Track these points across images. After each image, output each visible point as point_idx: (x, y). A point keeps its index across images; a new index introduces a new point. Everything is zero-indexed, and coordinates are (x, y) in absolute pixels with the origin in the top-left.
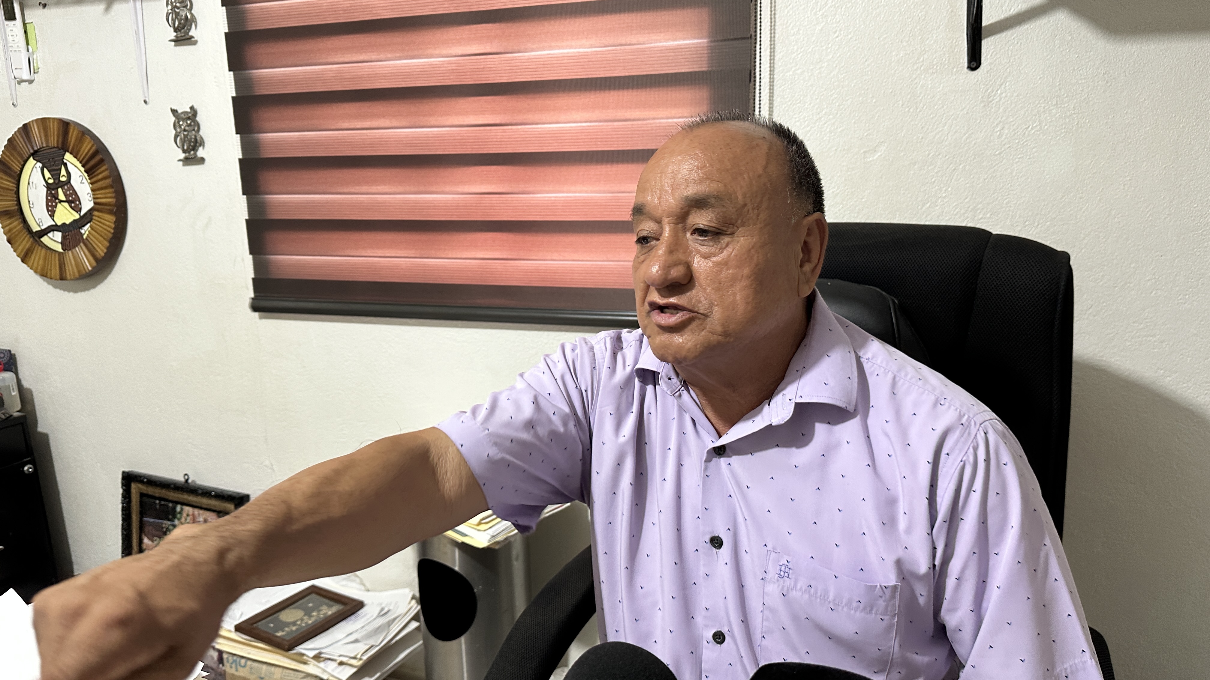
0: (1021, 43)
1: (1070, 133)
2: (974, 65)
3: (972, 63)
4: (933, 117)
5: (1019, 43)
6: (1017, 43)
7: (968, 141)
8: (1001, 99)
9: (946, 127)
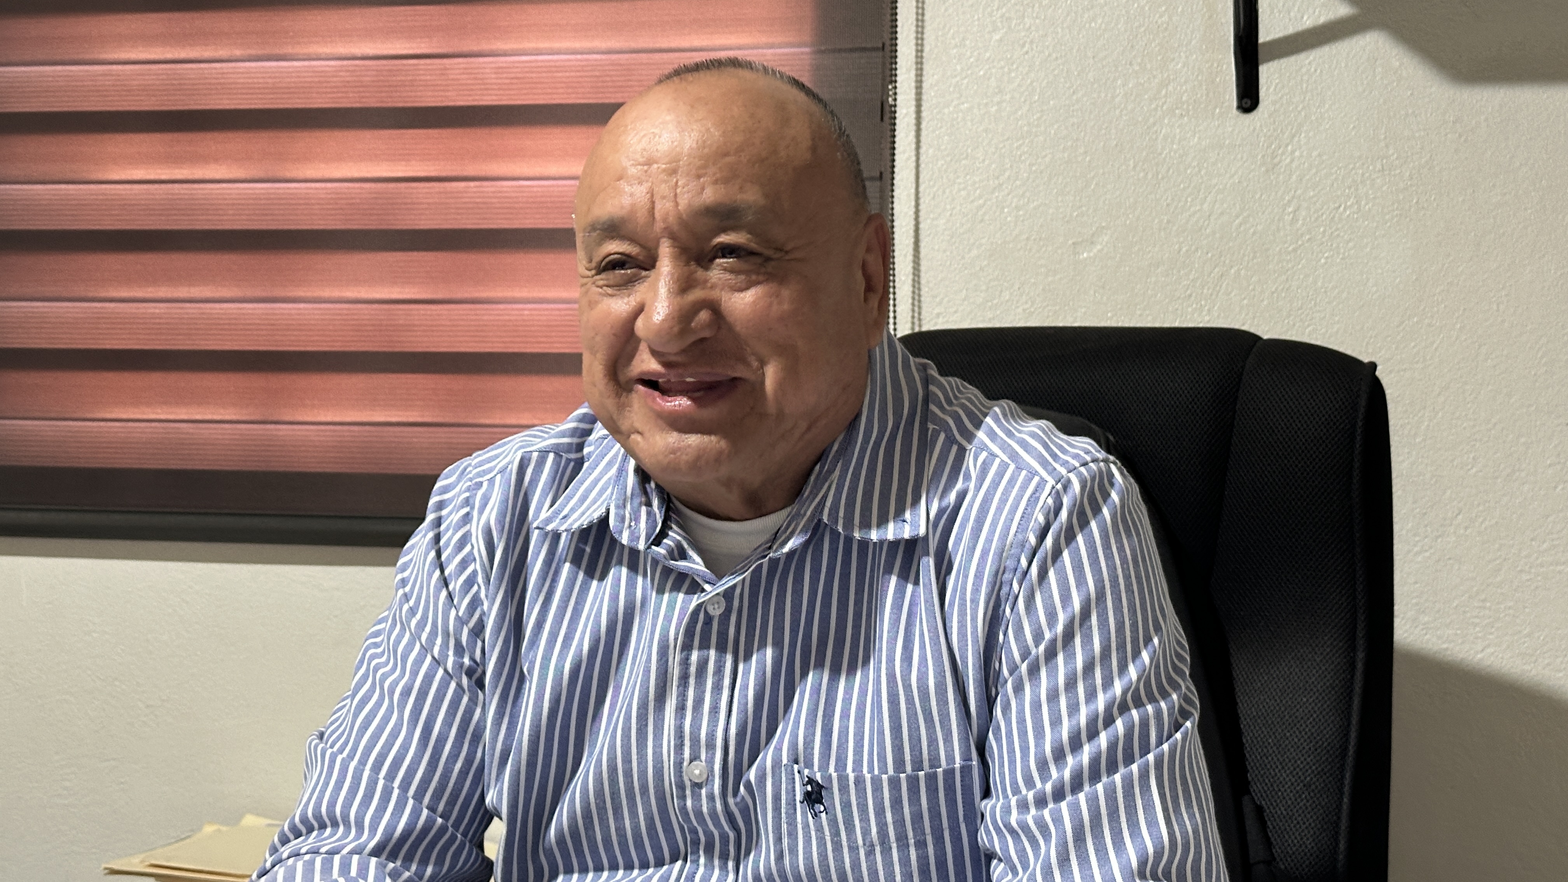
0: (1321, 71)
1: (1406, 218)
2: (1248, 103)
3: (1245, 100)
4: (1184, 189)
5: (1319, 71)
6: (1316, 71)
7: (1242, 229)
8: (1292, 161)
9: (1205, 206)
